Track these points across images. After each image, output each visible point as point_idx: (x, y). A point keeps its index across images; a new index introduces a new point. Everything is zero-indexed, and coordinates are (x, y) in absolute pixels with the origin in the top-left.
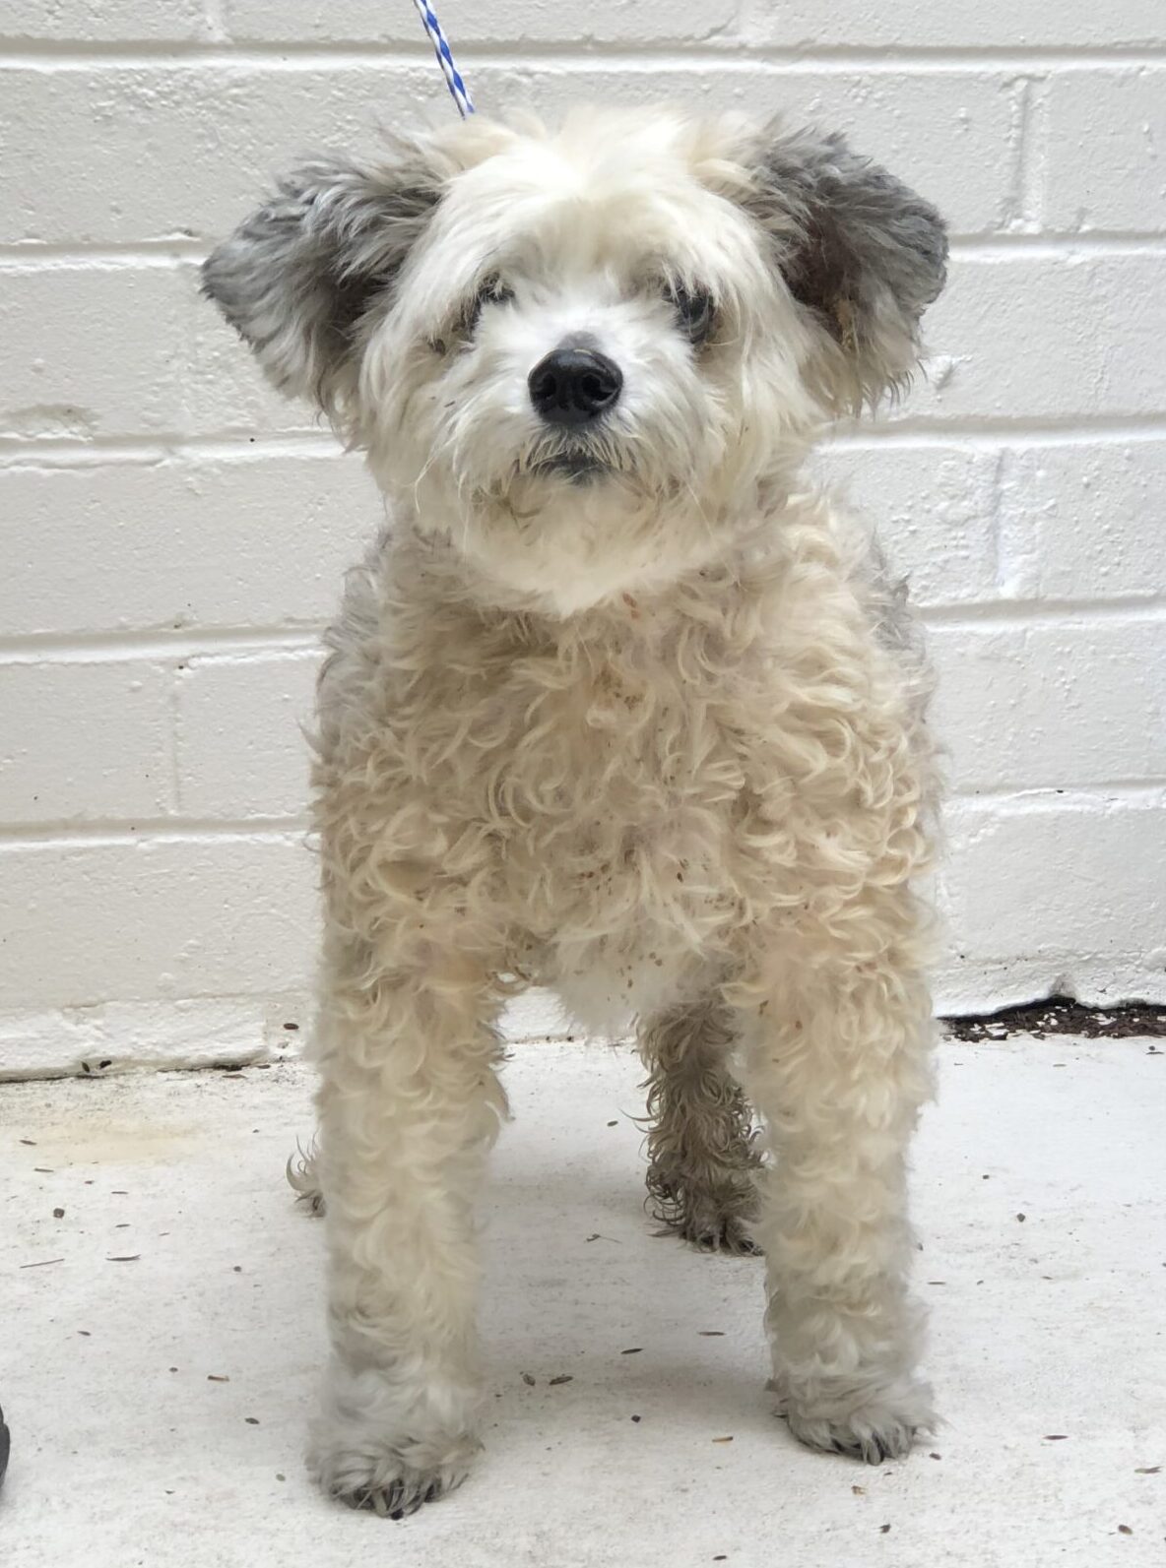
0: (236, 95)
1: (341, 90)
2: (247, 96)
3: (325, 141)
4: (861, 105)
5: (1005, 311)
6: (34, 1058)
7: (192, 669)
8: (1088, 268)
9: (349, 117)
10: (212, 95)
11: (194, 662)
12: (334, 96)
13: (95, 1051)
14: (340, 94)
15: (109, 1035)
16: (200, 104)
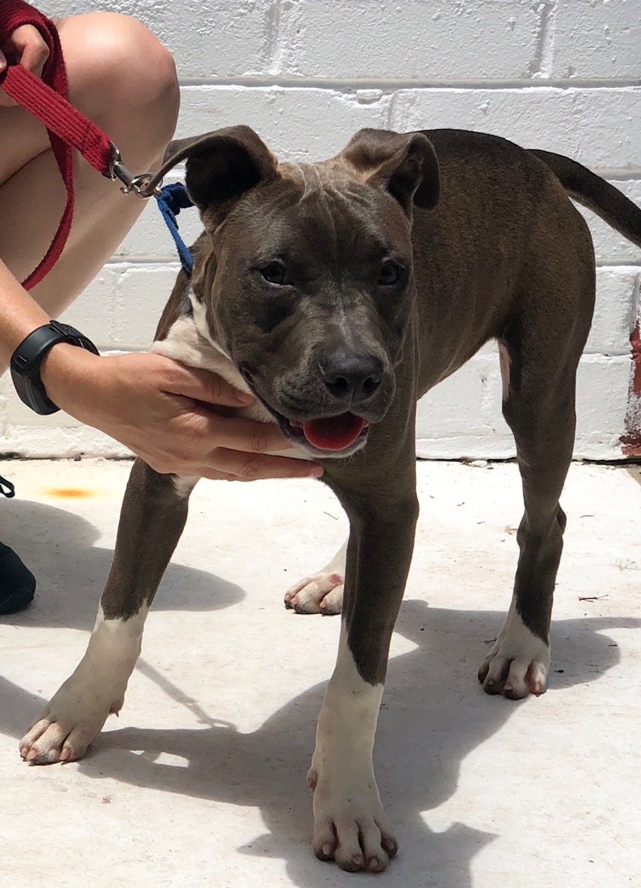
0: (158, 9)
1: (207, 7)
2: (163, 9)
3: (198, 31)
4: (460, 15)
5: (529, 117)
6: (48, 449)
7: (128, 273)
8: (573, 96)
9: (210, 19)
10: (148, 9)
11: (129, 270)
12: (203, 9)
13: (76, 447)
14: (206, 8)
15: (83, 441)
16: (141, 13)
